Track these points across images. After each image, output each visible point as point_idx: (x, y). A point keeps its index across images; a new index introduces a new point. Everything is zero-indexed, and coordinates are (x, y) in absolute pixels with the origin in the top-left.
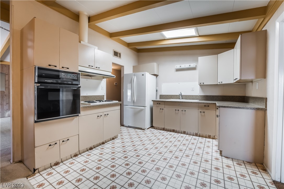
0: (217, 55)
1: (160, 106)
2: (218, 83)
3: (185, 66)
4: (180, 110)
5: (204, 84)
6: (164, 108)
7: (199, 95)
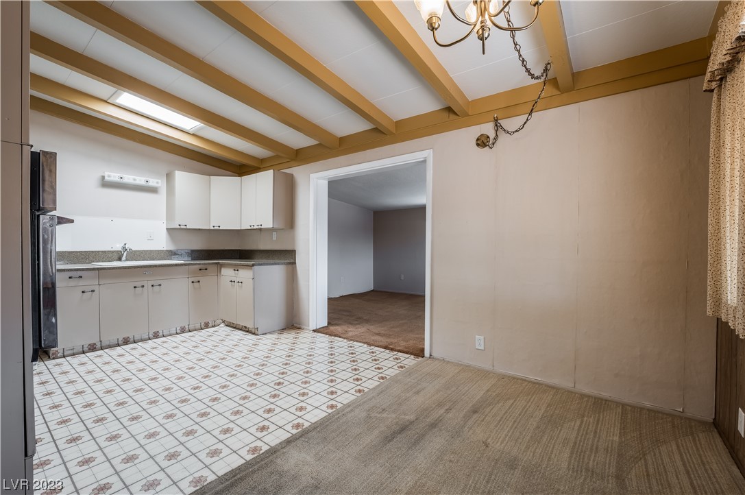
0: (208, 177)
1: (81, 282)
2: (212, 228)
3: (135, 180)
4: (148, 285)
5: (188, 227)
6: (96, 288)
7: (165, 249)
